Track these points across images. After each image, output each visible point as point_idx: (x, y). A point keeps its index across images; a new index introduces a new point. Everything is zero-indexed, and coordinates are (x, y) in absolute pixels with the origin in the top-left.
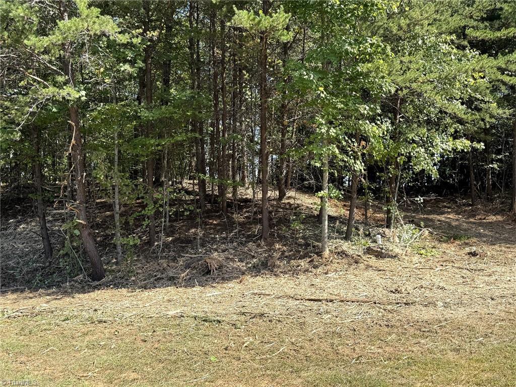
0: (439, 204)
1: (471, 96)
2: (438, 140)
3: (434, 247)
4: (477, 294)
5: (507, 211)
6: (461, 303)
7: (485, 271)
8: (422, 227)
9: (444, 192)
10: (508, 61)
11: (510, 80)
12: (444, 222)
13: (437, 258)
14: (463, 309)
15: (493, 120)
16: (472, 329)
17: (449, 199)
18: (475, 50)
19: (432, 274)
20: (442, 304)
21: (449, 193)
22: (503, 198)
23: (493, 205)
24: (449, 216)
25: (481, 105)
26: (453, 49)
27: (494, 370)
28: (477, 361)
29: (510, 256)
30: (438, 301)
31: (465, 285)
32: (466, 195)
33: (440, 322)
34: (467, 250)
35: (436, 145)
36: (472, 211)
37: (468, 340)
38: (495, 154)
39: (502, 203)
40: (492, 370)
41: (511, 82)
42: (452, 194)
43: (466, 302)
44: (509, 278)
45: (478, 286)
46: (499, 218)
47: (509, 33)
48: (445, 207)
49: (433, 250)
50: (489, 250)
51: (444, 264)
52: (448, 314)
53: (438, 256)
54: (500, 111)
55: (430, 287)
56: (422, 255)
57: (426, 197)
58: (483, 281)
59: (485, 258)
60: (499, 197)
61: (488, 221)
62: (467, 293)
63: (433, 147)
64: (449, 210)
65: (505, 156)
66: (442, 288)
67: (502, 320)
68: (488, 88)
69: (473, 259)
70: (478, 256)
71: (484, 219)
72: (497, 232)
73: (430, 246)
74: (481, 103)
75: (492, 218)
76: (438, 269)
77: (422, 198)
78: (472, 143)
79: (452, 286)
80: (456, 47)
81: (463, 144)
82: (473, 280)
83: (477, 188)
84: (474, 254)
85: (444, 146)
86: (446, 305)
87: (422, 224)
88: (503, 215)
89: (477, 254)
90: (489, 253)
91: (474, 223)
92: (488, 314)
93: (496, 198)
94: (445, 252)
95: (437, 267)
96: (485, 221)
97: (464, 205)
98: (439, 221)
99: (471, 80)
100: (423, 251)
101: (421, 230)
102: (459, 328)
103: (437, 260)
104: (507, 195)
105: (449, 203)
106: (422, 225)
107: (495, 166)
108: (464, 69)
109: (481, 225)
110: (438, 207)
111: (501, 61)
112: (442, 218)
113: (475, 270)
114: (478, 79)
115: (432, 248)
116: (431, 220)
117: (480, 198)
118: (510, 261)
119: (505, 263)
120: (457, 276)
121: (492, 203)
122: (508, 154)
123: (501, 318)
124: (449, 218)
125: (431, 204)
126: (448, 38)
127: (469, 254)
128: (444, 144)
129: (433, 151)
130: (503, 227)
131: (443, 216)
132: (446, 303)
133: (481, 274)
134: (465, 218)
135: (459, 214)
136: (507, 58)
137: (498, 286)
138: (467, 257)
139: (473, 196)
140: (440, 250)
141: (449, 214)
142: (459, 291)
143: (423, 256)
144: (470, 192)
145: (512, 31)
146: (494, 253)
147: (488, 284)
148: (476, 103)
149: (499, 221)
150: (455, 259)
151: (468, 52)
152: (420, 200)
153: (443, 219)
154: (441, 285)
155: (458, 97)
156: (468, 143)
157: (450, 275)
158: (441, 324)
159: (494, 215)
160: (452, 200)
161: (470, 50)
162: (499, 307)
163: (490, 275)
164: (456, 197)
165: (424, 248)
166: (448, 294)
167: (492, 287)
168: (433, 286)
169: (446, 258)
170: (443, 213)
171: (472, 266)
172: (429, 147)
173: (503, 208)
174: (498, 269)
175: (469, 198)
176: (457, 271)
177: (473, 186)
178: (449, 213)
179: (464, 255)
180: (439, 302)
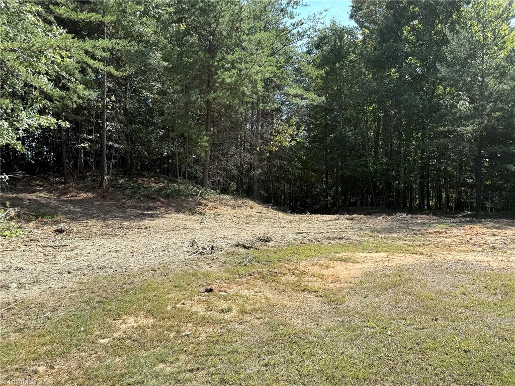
0: (31, 182)
1: (59, 74)
2: (23, 115)
3: (20, 228)
4: (55, 270)
5: (98, 189)
6: (37, 281)
7: (68, 247)
8: (7, 207)
9: (37, 170)
10: (95, 46)
11: (94, 64)
12: (35, 200)
13: (22, 238)
14: (38, 287)
15: (81, 101)
16: (41, 305)
17: (42, 177)
18: (61, 28)
19: (13, 255)
20: (16, 286)
21: (42, 171)
22: (94, 176)
23: (85, 183)
24: (40, 195)
25: (68, 84)
26: (39, 21)
27: (54, 341)
28: (39, 336)
29: (94, 230)
30: (11, 283)
31: (45, 262)
32: (60, 173)
33: (9, 304)
34: (55, 227)
35: (22, 120)
36: (65, 189)
37: (34, 318)
38: (87, 134)
39: (94, 181)
40: (52, 342)
41: (95, 66)
42: (45, 172)
43: (42, 279)
44: (89, 251)
45: (59, 262)
46: (90, 195)
47: (91, 17)
48: (38, 185)
49: (19, 230)
50: (75, 227)
51: (28, 244)
52: (20, 295)
53: (23, 236)
54: (86, 93)
55: (7, 269)
56: (5, 236)
57: (13, 174)
58: (64, 256)
59: (71, 234)
60: (90, 175)
61: (79, 198)
62: (46, 270)
63: (18, 121)
64: (41, 188)
65: (96, 136)
66: (21, 269)
67: (74, 291)
68: (76, 68)
69: (60, 236)
70: (65, 233)
71: (76, 196)
72: (86, 208)
73: (16, 226)
74: (68, 82)
75: (83, 195)
76: (21, 249)
77: (7, 176)
78: (58, 120)
79: (32, 265)
80: (43, 20)
81: (48, 121)
82: (55, 257)
83: (70, 167)
84: (60, 231)
85: (30, 122)
86: (21, 286)
87: (8, 203)
88: (93, 193)
89: (64, 231)
90: (75, 229)
91: (65, 201)
92: (62, 288)
93: (87, 176)
94: (31, 231)
95: (20, 248)
96: (76, 198)
97: (57, 183)
98: (29, 199)
99: (59, 57)
100: (7, 233)
101: (6, 210)
102: (28, 307)
103: (21, 240)
104: (98, 174)
105: (42, 181)
106: (7, 205)
107: (86, 145)
108: (48, 44)
109: (71, 202)
110: (29, 185)
111: (88, 44)
112: (33, 196)
113: (59, 247)
114: (66, 57)
115: (18, 228)
116: (21, 199)
117: (73, 176)
118: (94, 234)
119: (89, 237)
120: (39, 254)
121: (84, 181)
122: (98, 135)
123: (73, 290)
124: (41, 196)
125: (24, 182)
126: (33, 9)
127: (56, 231)
128: (30, 120)
129: (18, 125)
130: (92, 203)
131: (35, 194)
132: (20, 284)
133: (64, 249)
134: (56, 196)
135: (51, 192)
136: (93, 42)
137: (77, 260)
138: (53, 235)
139: (65, 175)
140: (26, 229)
141: (41, 193)
142: (37, 269)
143: (7, 237)
144: (63, 170)
145: (92, 16)
146: (81, 228)
147: (68, 258)
148: (63, 81)
149: (90, 198)
150: (41, 238)
151: (55, 28)
152: (5, 178)
153: (34, 198)
154: (20, 265)
155: (44, 72)
156: (54, 120)
157: (32, 254)
158: (9, 307)
159: (85, 193)
160: (45, 179)
161: (56, 26)
162: (73, 280)
163: (72, 250)
164: (49, 175)
165: (8, 229)
166: (26, 274)
167: (71, 261)
168: (11, 268)
169: (31, 237)
170: (34, 192)
171: (57, 243)
172: (14, 121)
173: (94, 186)
174: (81, 243)
175: (62, 176)
176: (40, 249)
177: (65, 165)
178: (40, 191)
179: (50, 233)
180: (13, 284)
